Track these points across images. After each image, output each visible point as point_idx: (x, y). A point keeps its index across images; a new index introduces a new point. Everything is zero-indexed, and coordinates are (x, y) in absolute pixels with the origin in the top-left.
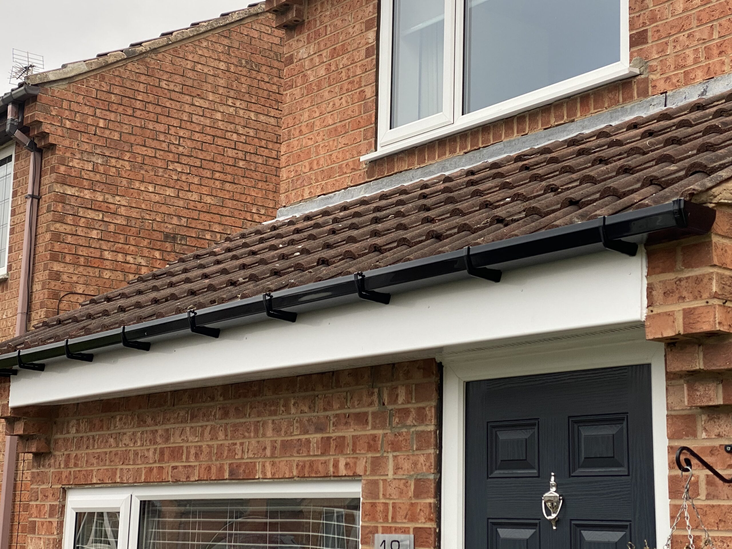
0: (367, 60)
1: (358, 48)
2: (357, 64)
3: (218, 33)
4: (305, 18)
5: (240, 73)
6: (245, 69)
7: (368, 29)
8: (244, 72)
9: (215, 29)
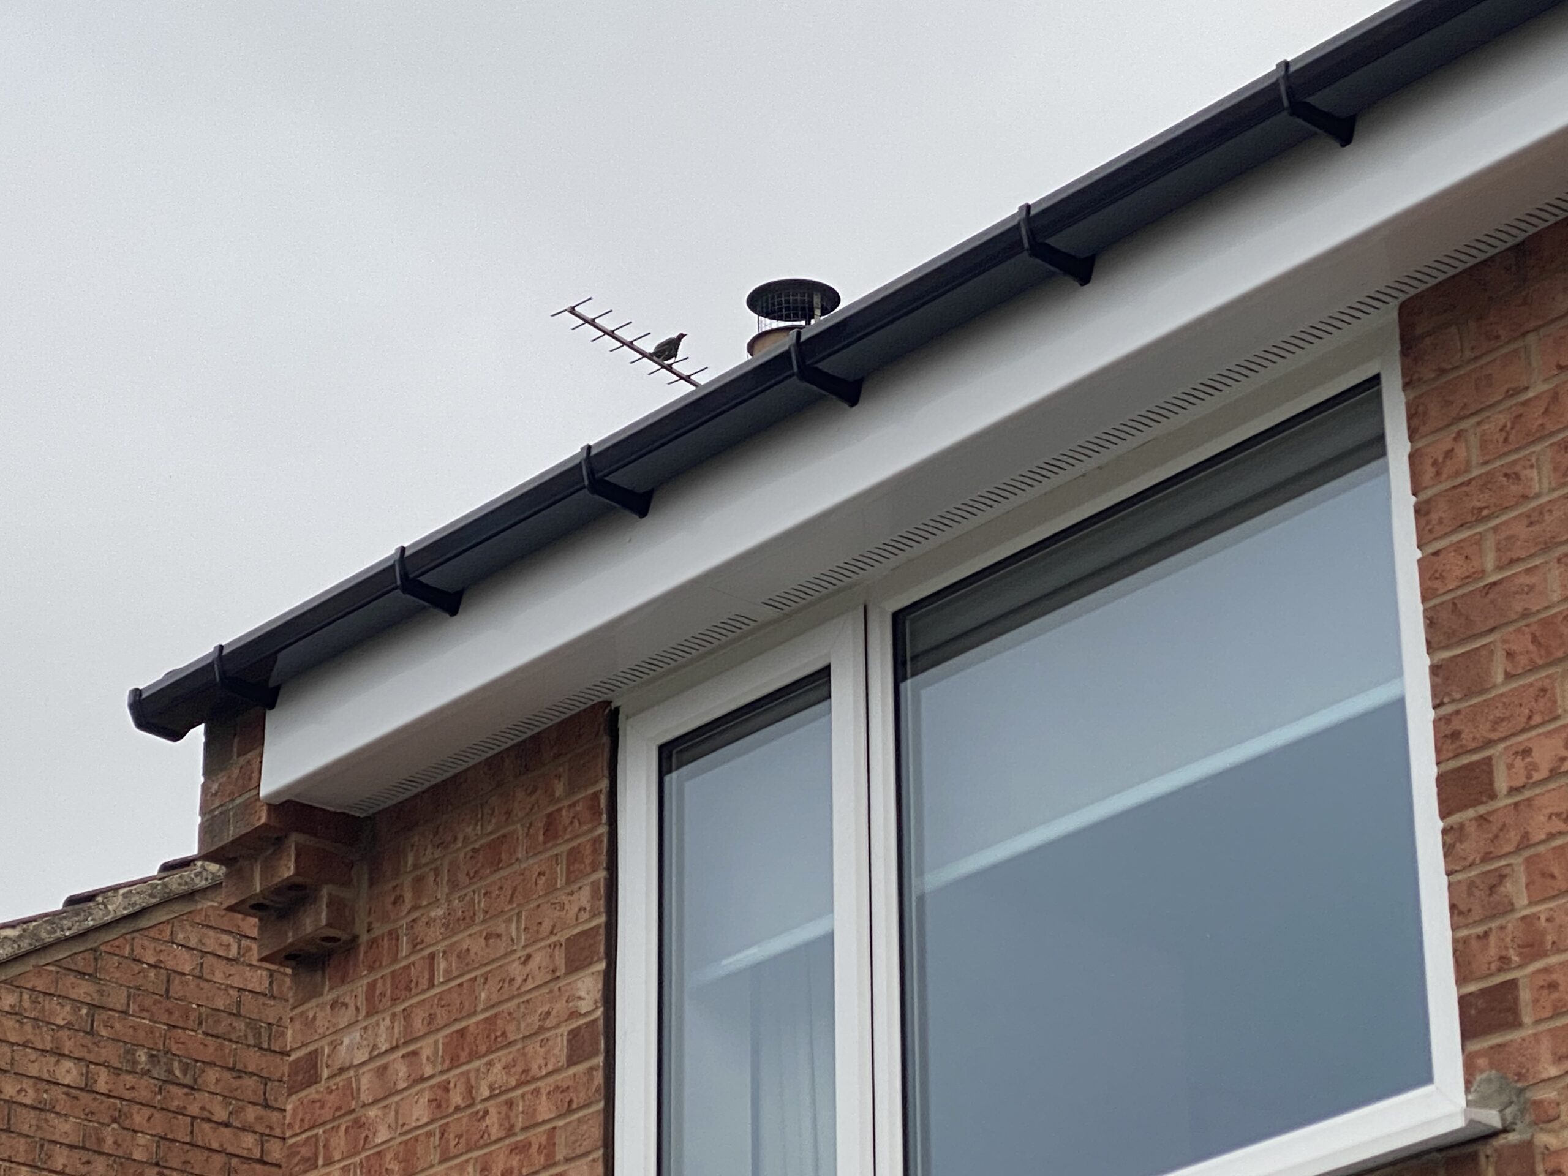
0: (572, 1071)
1: (542, 1029)
2: (539, 1084)
3: (55, 963)
4: (360, 928)
5: (128, 1095)
6: (145, 1081)
7: (575, 966)
8: (144, 1089)
9: (45, 948)
